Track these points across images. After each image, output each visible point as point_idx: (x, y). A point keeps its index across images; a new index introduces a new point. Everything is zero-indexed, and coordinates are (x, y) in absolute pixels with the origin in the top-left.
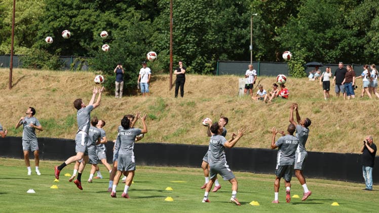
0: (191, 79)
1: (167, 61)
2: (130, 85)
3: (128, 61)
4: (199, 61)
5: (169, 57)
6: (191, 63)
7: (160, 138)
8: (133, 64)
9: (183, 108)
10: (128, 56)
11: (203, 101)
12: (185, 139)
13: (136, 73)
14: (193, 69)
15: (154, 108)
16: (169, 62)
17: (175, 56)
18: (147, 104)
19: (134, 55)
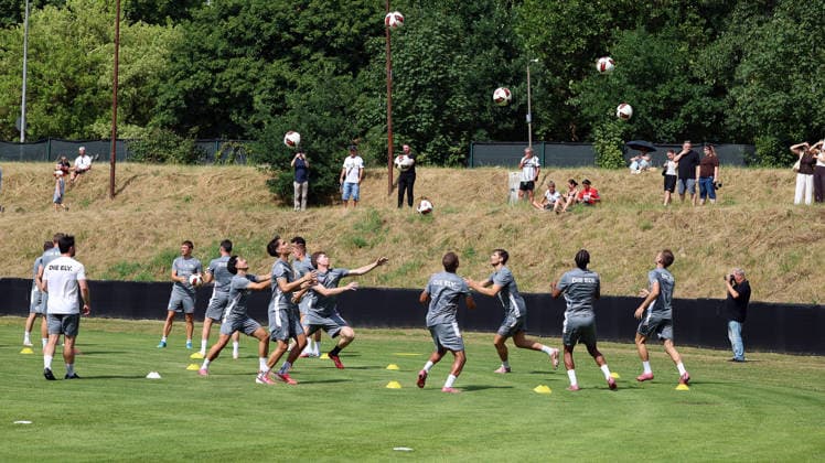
0: (425, 174)
1: (382, 145)
2: (320, 187)
3: (315, 145)
4: (439, 143)
5: (386, 137)
6: (425, 147)
7: (374, 279)
8: (324, 151)
9: (412, 226)
10: (315, 137)
11: (449, 212)
12: (418, 280)
13: (329, 166)
14: (429, 156)
15: (362, 227)
16: (386, 146)
17: (397, 136)
18: (350, 220)
19: (325, 135)
